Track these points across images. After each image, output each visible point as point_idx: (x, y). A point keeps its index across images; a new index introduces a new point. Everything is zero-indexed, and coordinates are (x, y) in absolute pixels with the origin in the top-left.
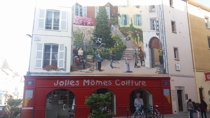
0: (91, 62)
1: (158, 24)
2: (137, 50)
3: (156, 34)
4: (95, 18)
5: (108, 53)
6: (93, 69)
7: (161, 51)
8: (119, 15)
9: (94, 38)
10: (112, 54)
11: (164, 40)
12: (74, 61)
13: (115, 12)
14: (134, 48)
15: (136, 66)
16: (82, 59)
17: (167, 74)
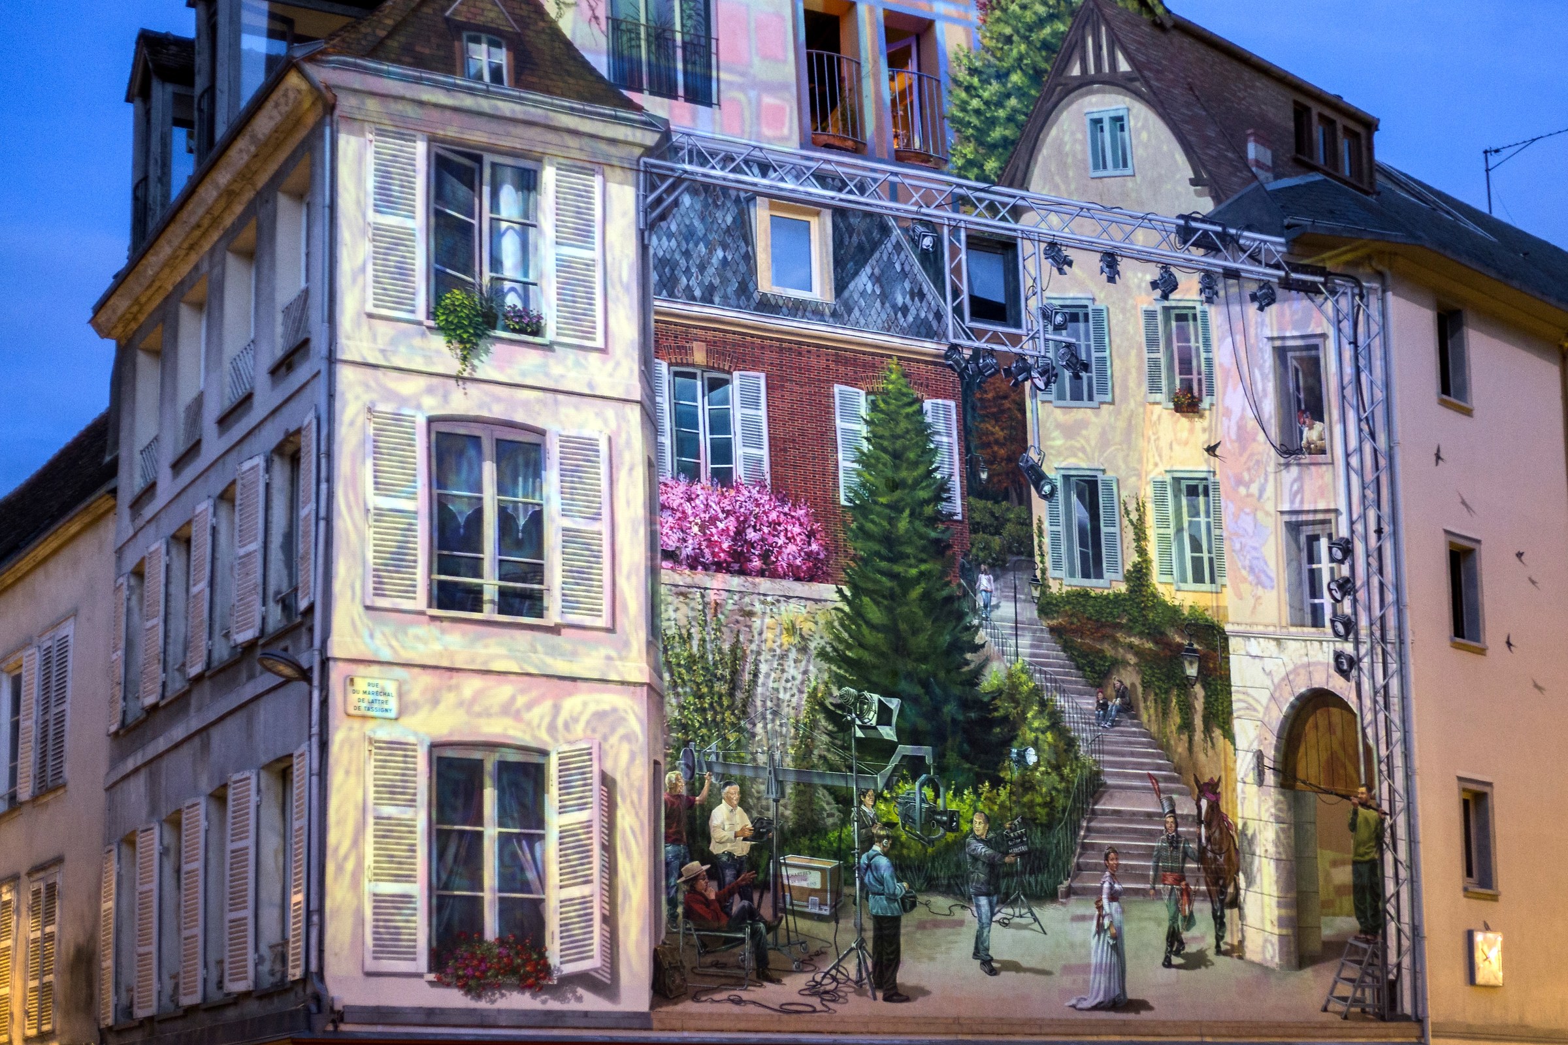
0: (820, 918)
1: (1345, 570)
2: (1186, 807)
3: (1332, 661)
4: (835, 502)
5: (950, 836)
6: (834, 979)
7: (1366, 820)
8: (1039, 478)
9: (836, 693)
10: (987, 842)
11: (1396, 717)
12: (680, 910)
13: (1002, 452)
14: (1159, 792)
15: (1177, 953)
16: (745, 895)
17: (1406, 1018)
